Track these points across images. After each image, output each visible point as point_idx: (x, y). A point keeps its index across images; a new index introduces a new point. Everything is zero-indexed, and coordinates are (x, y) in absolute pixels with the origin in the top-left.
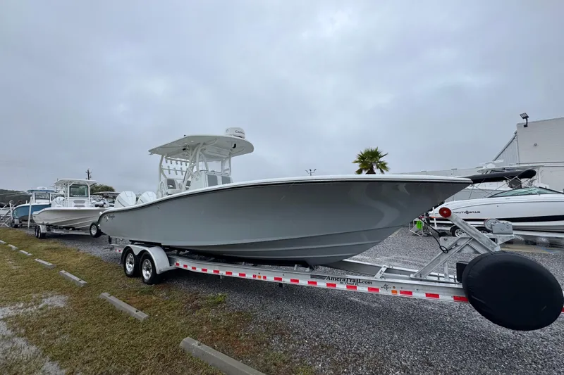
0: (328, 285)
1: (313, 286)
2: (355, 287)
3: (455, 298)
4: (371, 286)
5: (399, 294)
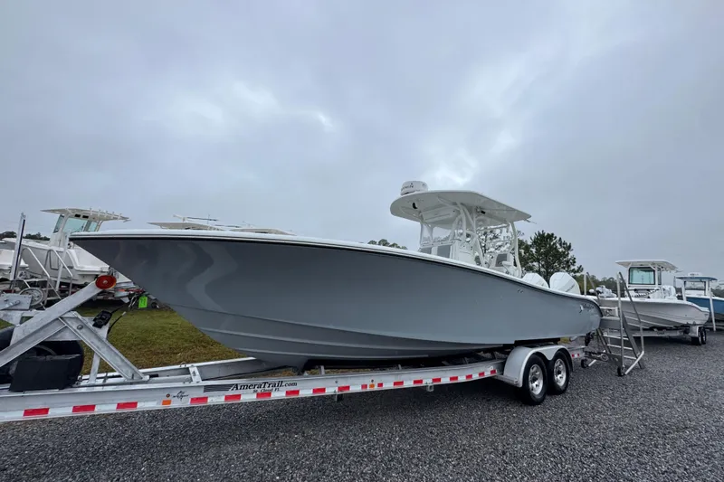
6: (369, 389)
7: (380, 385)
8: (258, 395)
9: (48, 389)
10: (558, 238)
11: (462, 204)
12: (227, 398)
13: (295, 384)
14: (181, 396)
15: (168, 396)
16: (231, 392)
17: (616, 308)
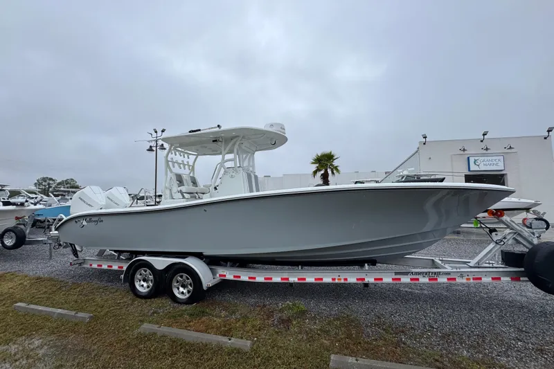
0: (412, 279)
1: (397, 282)
2: (436, 279)
3: (512, 279)
4: (449, 277)
5: (472, 281)
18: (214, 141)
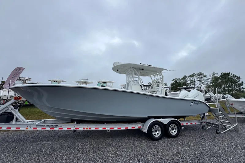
6: (86, 129)
7: (90, 128)
8: (51, 128)
9: (2, 123)
10: (233, 74)
11: (133, 68)
12: (42, 128)
13: (62, 126)
14: (30, 127)
15: (28, 127)
16: (43, 127)
17: (216, 104)
18: (143, 70)
